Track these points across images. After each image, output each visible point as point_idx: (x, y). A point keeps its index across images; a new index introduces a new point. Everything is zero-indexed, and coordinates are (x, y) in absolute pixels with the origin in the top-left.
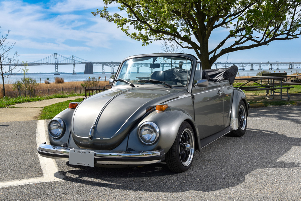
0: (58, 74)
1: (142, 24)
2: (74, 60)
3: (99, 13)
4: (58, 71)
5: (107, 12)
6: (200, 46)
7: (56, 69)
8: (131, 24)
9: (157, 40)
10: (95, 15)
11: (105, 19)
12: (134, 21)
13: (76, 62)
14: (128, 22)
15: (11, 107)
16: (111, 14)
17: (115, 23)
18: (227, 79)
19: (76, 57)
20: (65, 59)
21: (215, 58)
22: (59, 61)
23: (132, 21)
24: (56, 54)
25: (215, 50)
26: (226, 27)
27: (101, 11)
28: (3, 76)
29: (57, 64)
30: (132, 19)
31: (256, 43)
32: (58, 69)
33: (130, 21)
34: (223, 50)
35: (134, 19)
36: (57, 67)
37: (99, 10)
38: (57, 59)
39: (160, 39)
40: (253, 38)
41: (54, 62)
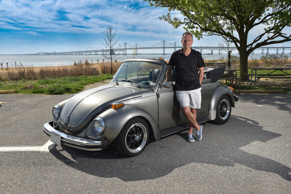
0: (165, 54)
1: (194, 25)
2: (175, 45)
3: (164, 17)
4: (164, 53)
5: (170, 17)
6: (239, 40)
7: (163, 51)
8: (186, 25)
9: (209, 35)
10: (161, 19)
11: (168, 22)
12: (188, 22)
13: (176, 46)
14: (184, 23)
15: (102, 82)
16: (172, 18)
17: (173, 25)
18: (209, 78)
19: (177, 43)
20: (169, 44)
21: (252, 50)
22: (166, 46)
23: (186, 23)
24: (164, 41)
25: (252, 44)
26: (266, 24)
27: (166, 16)
28: (111, 59)
29: (164, 48)
30: (186, 21)
31: (285, 39)
32: (164, 51)
33: (185, 23)
34: (258, 44)
35: (188, 21)
36: (164, 50)
37: (164, 16)
38: (164, 44)
39: (212, 35)
40: (283, 35)
41: (162, 46)
